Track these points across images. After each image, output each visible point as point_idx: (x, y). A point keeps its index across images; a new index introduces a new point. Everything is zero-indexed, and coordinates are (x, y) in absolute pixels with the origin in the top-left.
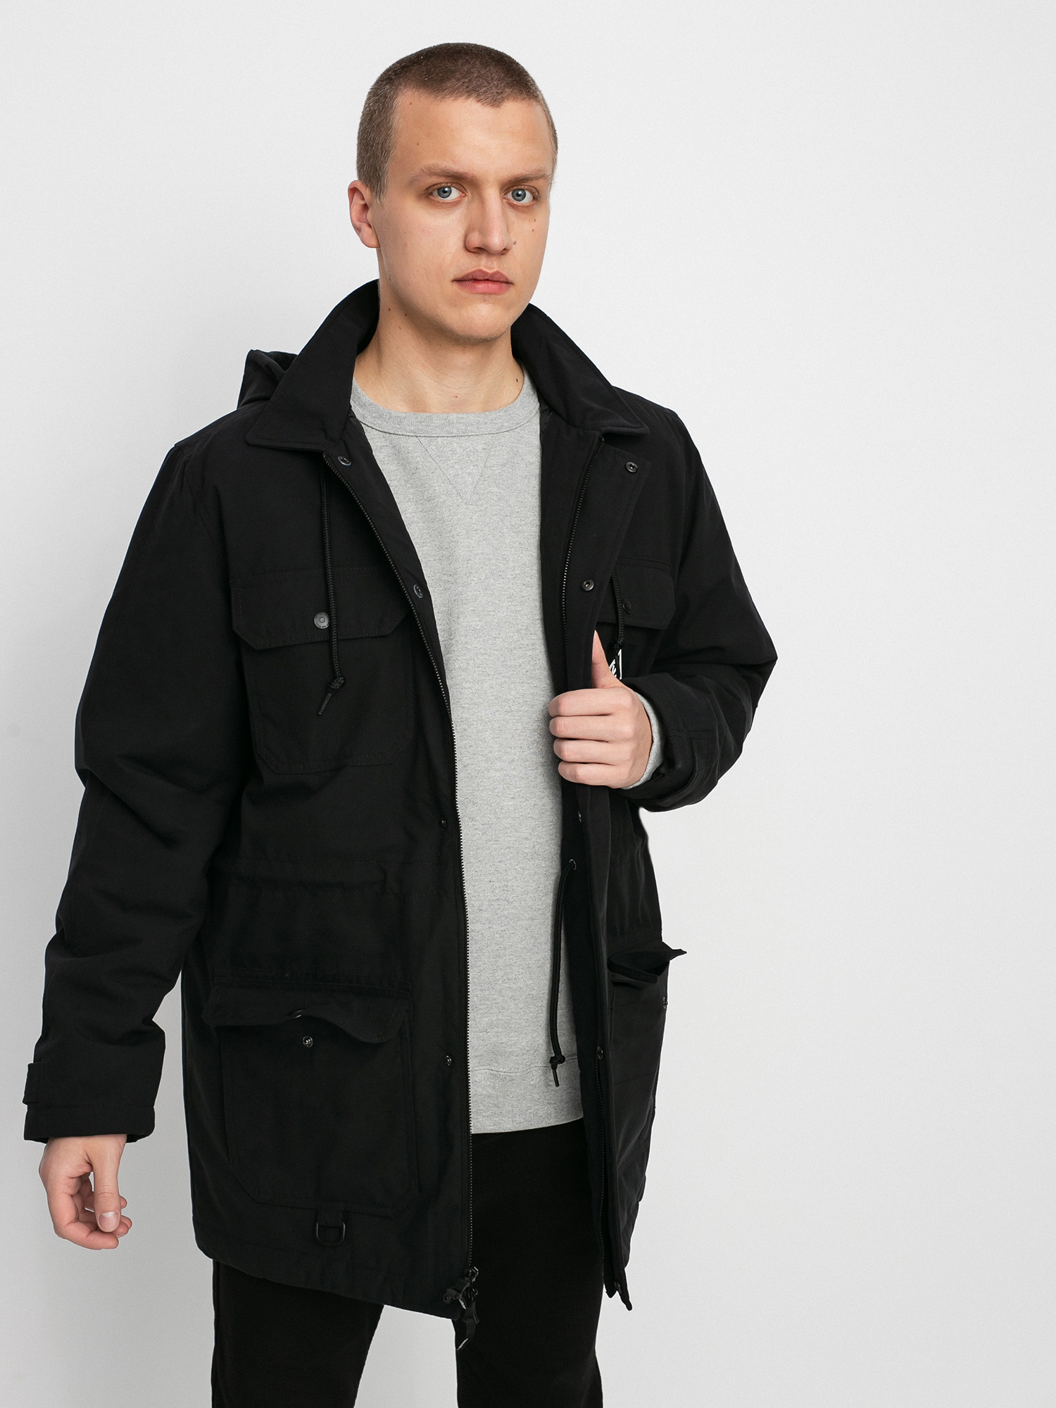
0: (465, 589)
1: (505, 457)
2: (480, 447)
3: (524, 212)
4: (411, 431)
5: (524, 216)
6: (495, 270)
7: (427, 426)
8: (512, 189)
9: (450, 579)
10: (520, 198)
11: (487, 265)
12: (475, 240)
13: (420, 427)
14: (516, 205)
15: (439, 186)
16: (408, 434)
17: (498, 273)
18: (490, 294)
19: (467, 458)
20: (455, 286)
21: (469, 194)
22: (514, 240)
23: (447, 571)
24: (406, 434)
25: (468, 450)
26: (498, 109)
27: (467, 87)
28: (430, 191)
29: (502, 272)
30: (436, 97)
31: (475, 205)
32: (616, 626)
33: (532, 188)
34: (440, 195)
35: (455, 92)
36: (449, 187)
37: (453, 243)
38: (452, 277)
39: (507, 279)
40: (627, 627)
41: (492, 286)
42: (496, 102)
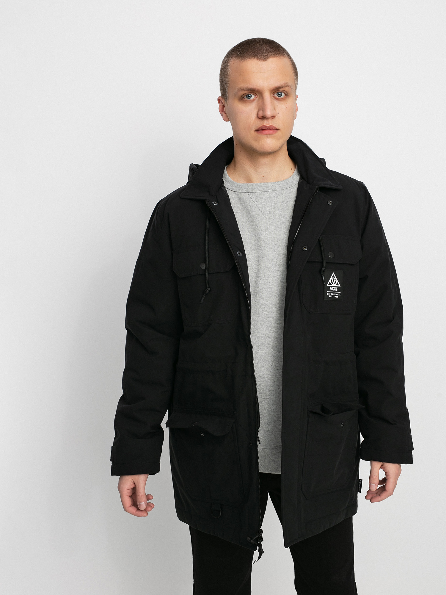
0: (263, 251)
1: (283, 199)
2: (272, 196)
3: (281, 101)
4: (245, 191)
5: (281, 102)
6: (270, 125)
7: (251, 188)
8: (277, 92)
9: (258, 248)
10: (280, 95)
11: (266, 123)
12: (261, 114)
13: (248, 189)
14: (278, 98)
15: (247, 94)
16: (244, 192)
17: (271, 126)
18: (269, 134)
19: (267, 200)
20: (256, 133)
21: (258, 96)
22: (278, 112)
23: (257, 245)
24: (243, 192)
25: (267, 197)
26: (266, 62)
27: (253, 55)
28: (243, 97)
29: (273, 125)
30: (242, 60)
31: (260, 100)
32: (322, 263)
33: (283, 91)
34: (247, 98)
35: (248, 57)
36: (251, 94)
37: (253, 116)
38: (254, 129)
39: (276, 128)
40: (326, 263)
41: (271, 131)
42: (265, 59)
